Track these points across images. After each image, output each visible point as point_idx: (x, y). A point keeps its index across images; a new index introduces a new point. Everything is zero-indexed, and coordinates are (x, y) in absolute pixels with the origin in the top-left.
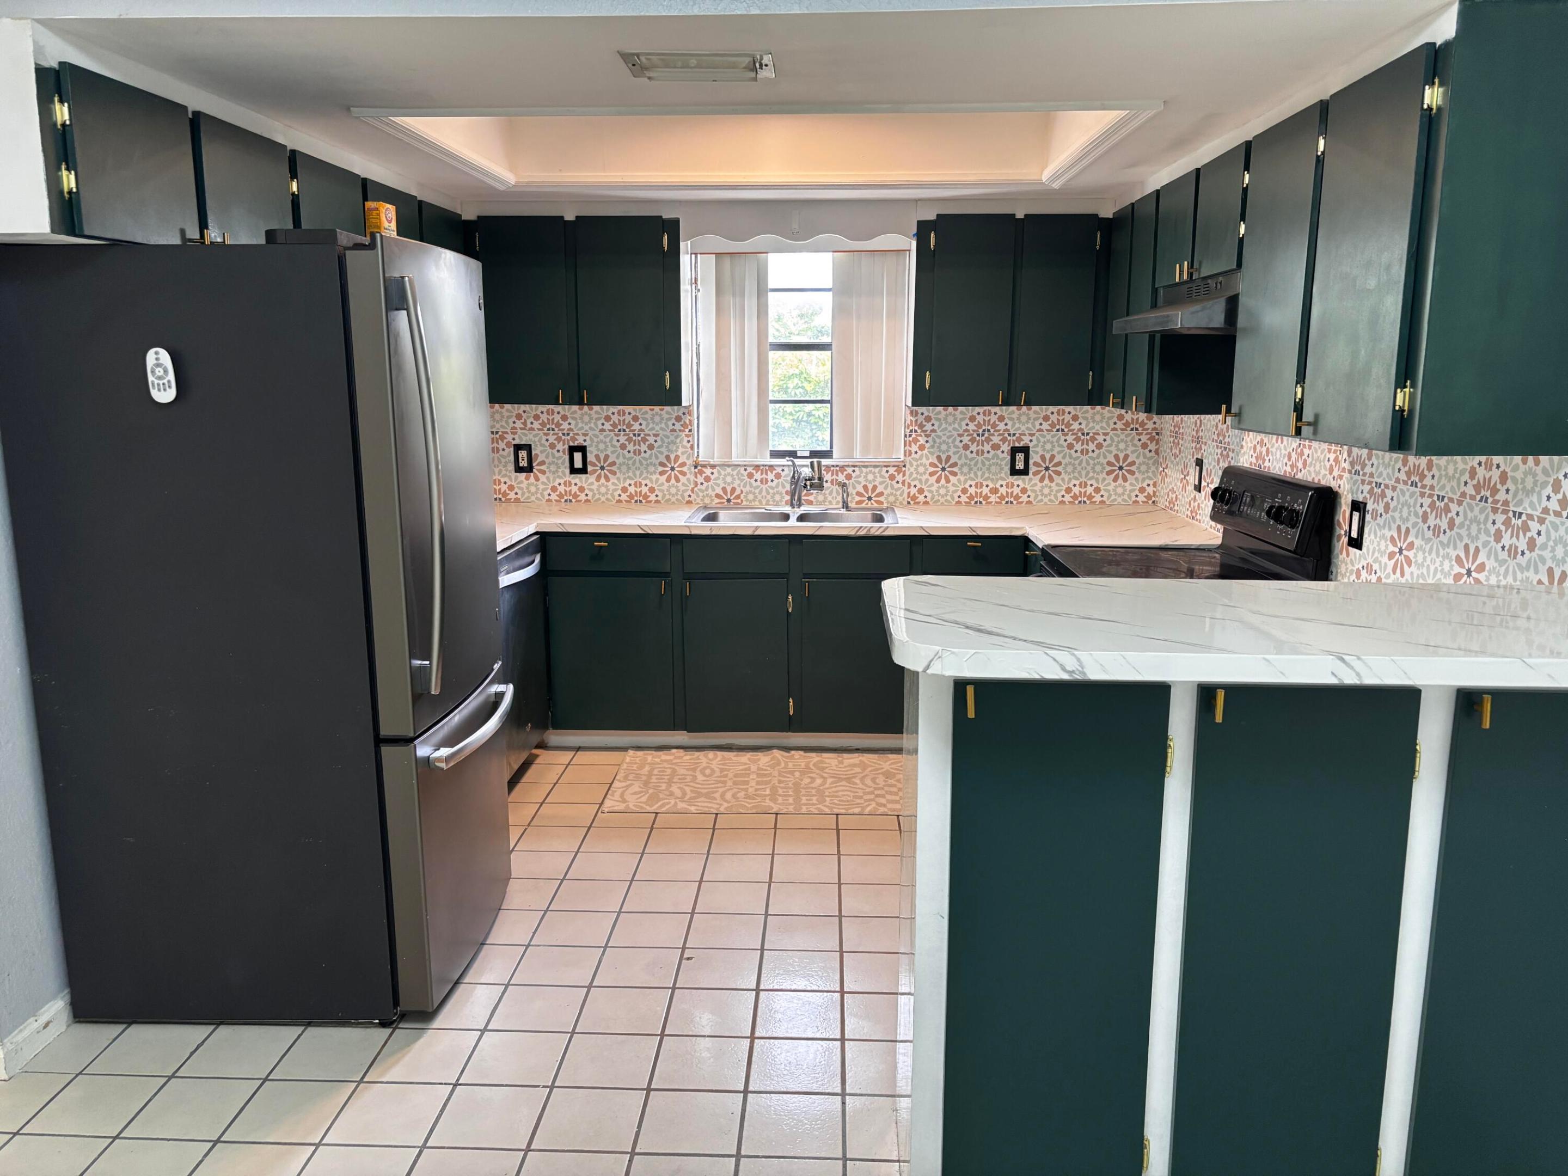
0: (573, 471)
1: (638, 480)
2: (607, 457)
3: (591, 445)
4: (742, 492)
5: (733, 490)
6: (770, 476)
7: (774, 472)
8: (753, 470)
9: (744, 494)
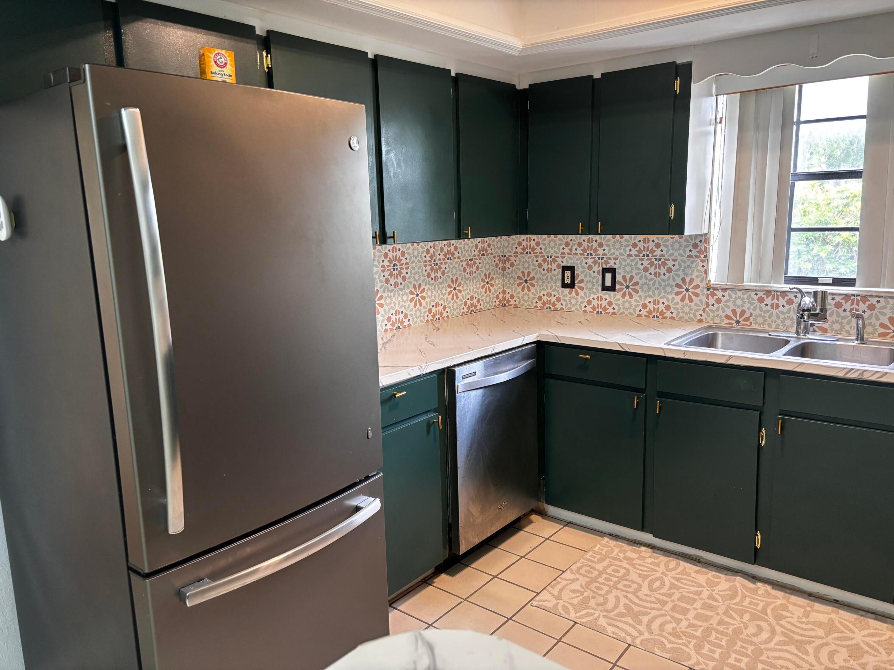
0: (605, 288)
1: (657, 298)
2: (632, 278)
3: (620, 268)
4: (751, 315)
5: (743, 312)
6: (782, 301)
7: (786, 298)
8: (764, 294)
9: (753, 317)
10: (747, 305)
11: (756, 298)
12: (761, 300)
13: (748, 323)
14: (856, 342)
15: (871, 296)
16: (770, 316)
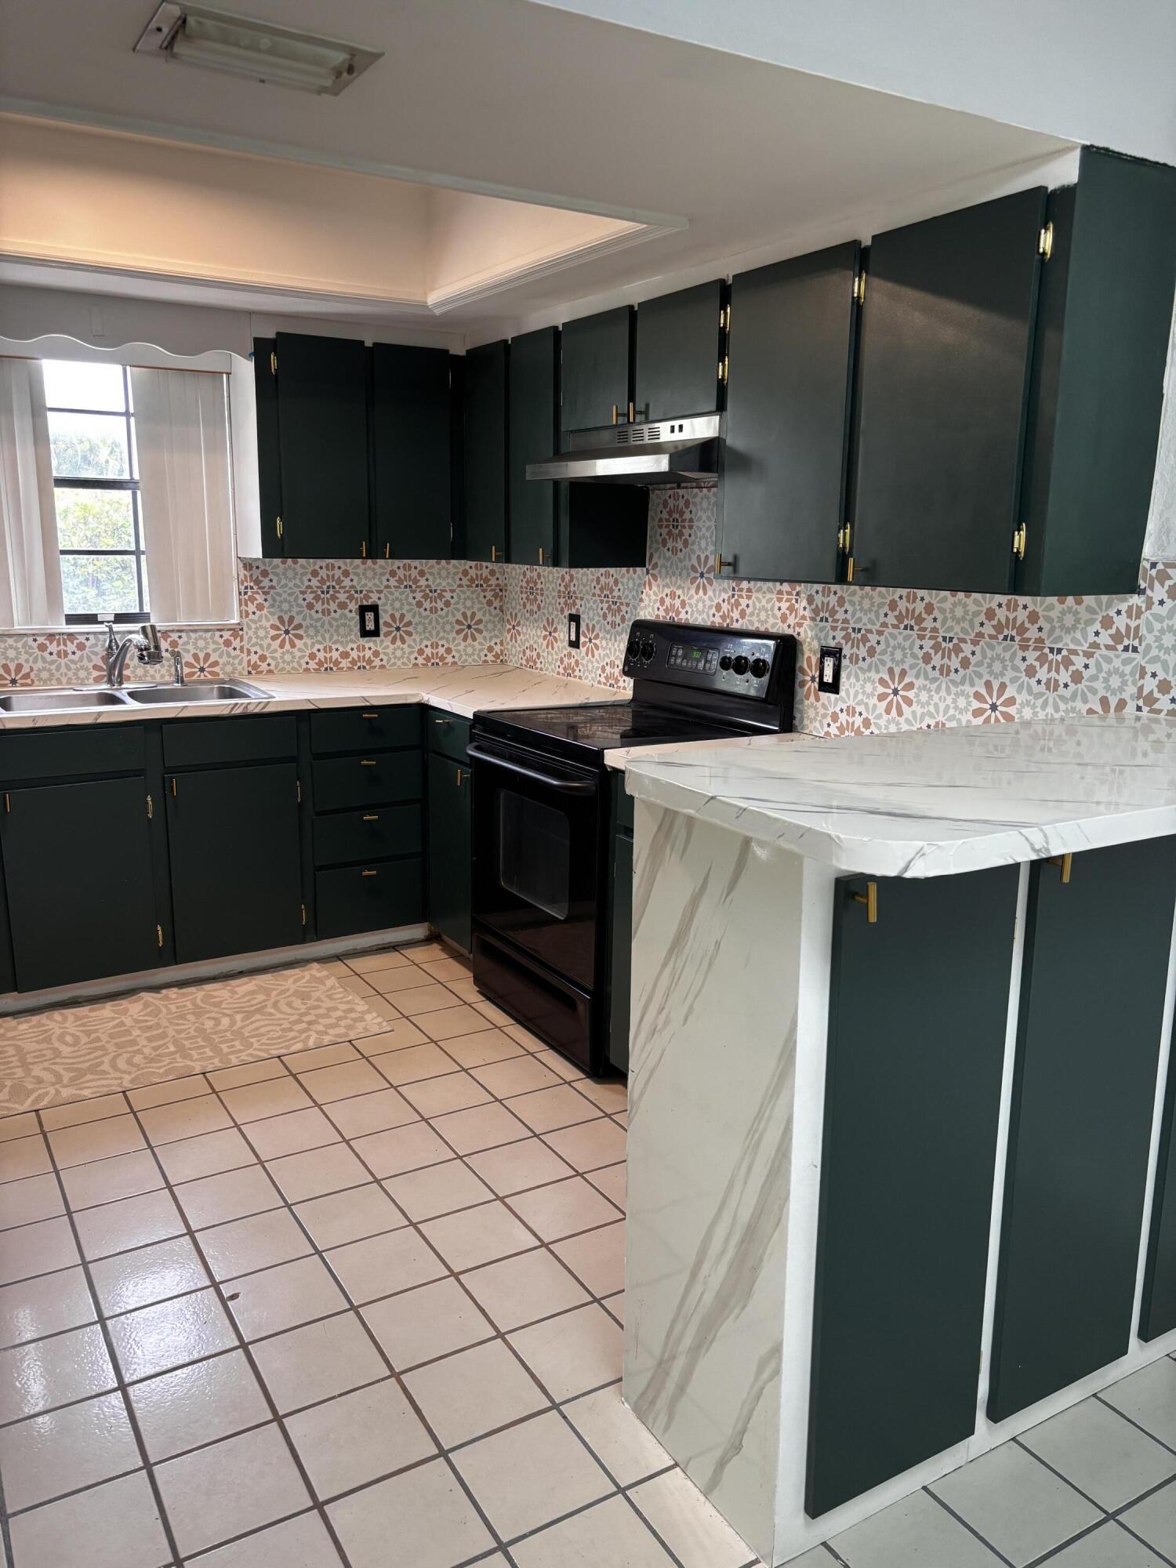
4: (32, 669)
5: (19, 667)
6: (71, 647)
7: (76, 642)
8: (45, 639)
9: (35, 672)
10: (24, 657)
11: (35, 645)
12: (42, 648)
13: (29, 681)
14: (176, 685)
15: (173, 631)
16: (58, 668)
